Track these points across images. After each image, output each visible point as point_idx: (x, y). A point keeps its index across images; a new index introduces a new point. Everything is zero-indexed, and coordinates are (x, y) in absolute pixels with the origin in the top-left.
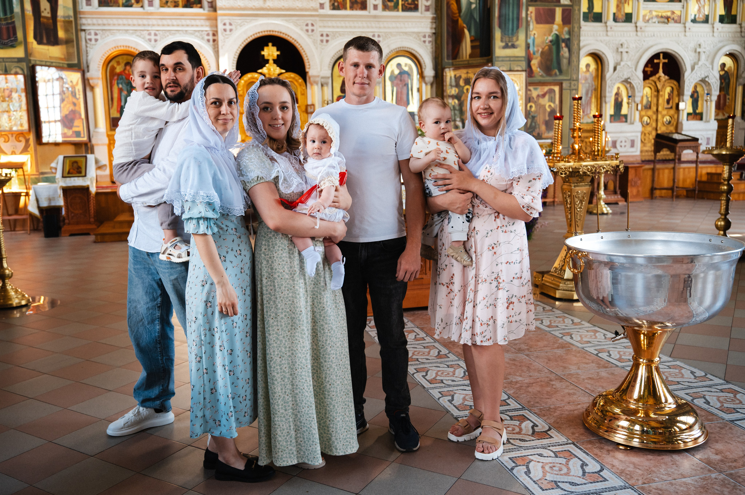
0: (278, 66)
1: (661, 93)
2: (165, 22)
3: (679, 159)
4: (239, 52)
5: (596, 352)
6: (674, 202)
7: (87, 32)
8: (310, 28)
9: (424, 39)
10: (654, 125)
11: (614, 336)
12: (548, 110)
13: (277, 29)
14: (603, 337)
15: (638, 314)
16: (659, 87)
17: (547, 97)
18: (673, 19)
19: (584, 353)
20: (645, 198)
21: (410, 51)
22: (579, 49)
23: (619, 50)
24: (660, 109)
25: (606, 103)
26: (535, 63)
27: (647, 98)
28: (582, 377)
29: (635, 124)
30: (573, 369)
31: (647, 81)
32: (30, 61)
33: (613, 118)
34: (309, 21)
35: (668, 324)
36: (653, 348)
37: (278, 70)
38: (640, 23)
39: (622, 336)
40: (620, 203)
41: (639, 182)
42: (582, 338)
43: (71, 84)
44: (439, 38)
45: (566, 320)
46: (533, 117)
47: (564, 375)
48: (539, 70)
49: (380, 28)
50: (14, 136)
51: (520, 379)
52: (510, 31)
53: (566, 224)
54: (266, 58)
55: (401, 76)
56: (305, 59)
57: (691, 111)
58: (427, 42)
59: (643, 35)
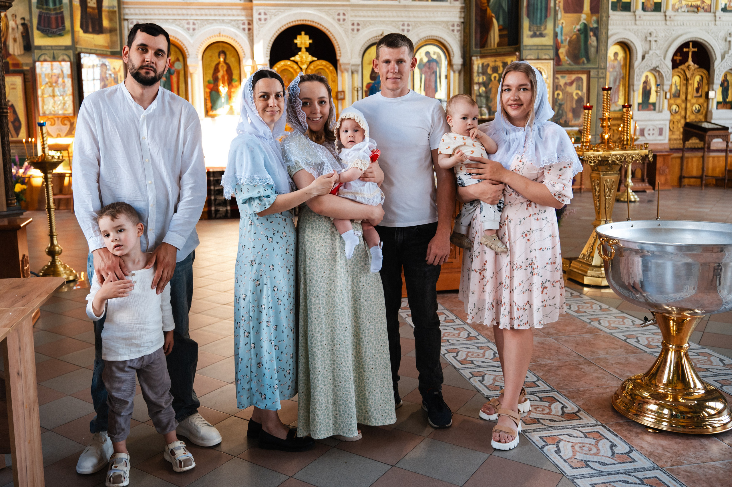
0: (310, 54)
1: (690, 82)
2: (203, 12)
3: (709, 148)
4: (273, 40)
5: (624, 338)
6: (703, 191)
7: (130, 21)
8: (341, 17)
9: (453, 28)
10: (683, 113)
11: (642, 322)
12: (576, 97)
13: (310, 18)
14: (632, 324)
15: (667, 300)
16: (689, 76)
17: (574, 85)
18: (703, 8)
19: (612, 338)
20: (673, 186)
21: (439, 39)
22: (607, 38)
23: (648, 38)
24: (689, 97)
25: (634, 91)
26: (563, 51)
27: (676, 86)
28: (611, 362)
29: (664, 112)
30: (602, 354)
31: (676, 70)
32: (76, 48)
33: (641, 106)
34: (341, 10)
35: (697, 311)
36: (682, 335)
37: (310, 58)
38: (669, 13)
39: (652, 321)
40: (648, 191)
41: (667, 170)
42: (610, 324)
43: (113, 71)
44: (468, 27)
45: (594, 306)
46: (560, 105)
47: (593, 359)
48: (566, 58)
49: (410, 17)
50: (60, 119)
51: (549, 362)
52: (538, 20)
53: (594, 211)
54: (299, 46)
55: (430, 64)
56: (336, 47)
57: (721, 99)
58: (456, 31)
59: (673, 24)
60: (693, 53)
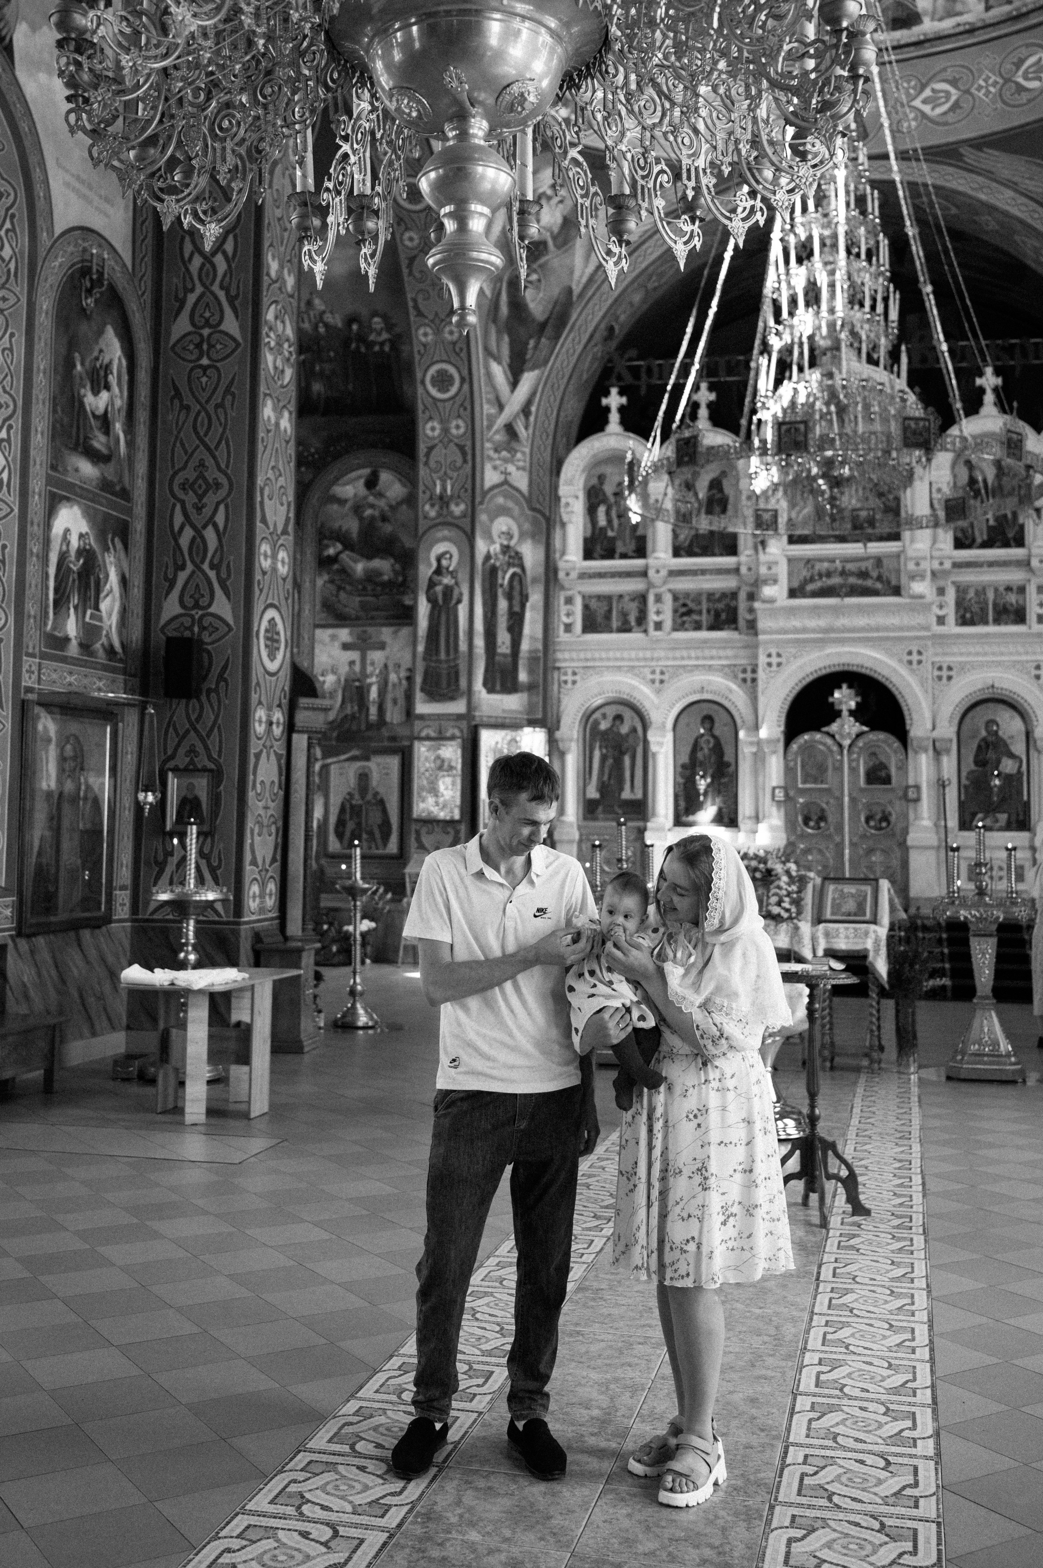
0: (857, 720)
2: (678, 654)
4: (790, 698)
7: (562, 671)
8: (915, 657)
13: (855, 661)
32: (472, 719)
34: (916, 646)
37: (857, 728)
54: (837, 707)
56: (905, 710)
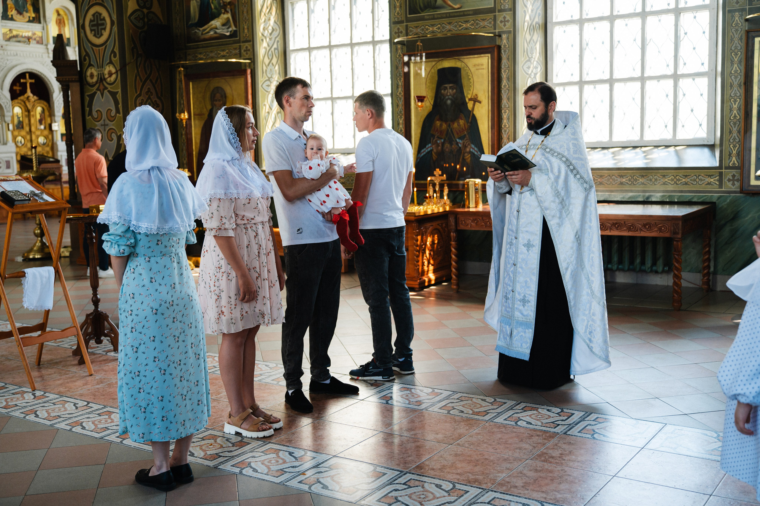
1: (32, 113)
10: (29, 145)
16: (30, 107)
18: (35, 40)
27: (19, 118)
29: (8, 144)
31: (16, 101)
57: (64, 132)
59: (5, 53)
60: (31, 83)
